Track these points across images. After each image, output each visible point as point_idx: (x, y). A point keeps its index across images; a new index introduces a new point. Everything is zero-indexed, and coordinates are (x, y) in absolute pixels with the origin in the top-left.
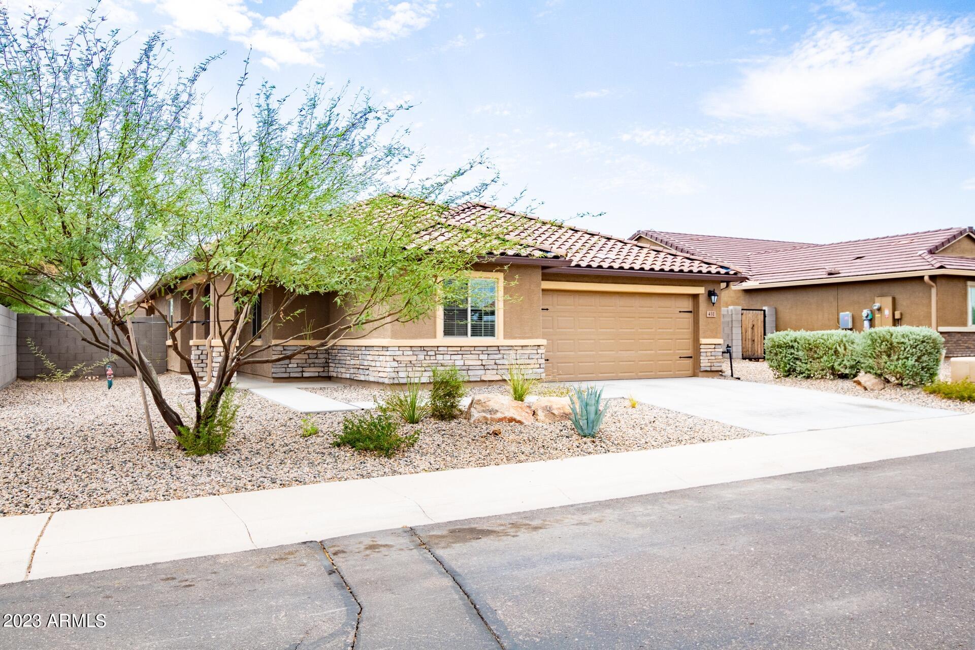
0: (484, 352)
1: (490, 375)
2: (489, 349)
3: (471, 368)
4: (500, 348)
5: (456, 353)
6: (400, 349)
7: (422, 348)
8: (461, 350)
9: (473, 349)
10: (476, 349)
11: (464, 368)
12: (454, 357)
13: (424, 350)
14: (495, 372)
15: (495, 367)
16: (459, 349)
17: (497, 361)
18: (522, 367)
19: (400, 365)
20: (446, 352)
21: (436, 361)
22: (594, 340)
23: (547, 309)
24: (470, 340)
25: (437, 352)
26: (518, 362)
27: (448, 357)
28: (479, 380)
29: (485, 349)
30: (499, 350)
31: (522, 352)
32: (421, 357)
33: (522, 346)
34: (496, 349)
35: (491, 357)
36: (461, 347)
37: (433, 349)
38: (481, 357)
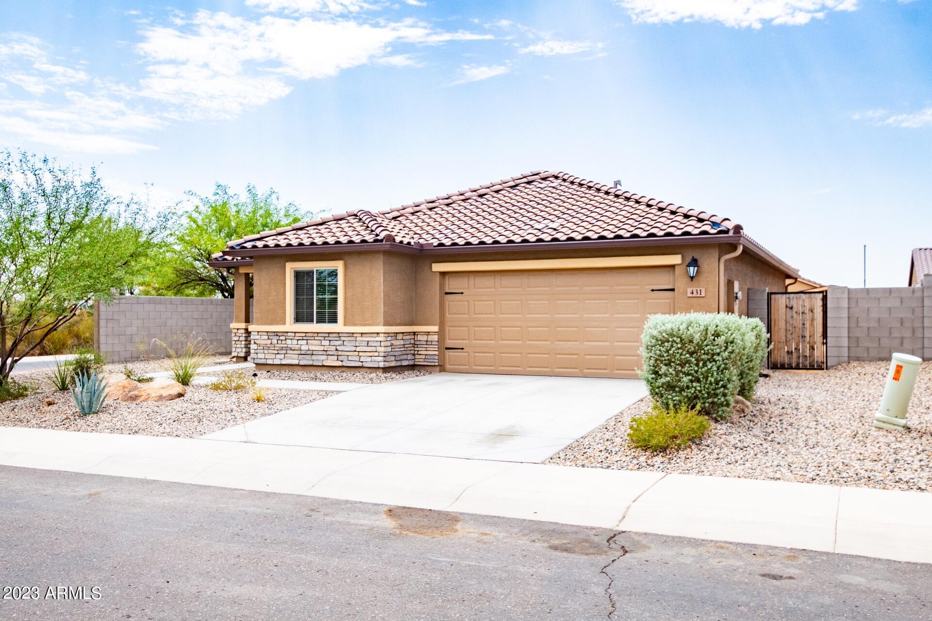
0: (326, 339)
1: (332, 361)
2: (330, 335)
3: (314, 353)
4: (340, 335)
5: (301, 338)
6: (259, 334)
7: (276, 334)
8: (307, 336)
9: (316, 335)
10: (319, 335)
11: (308, 352)
12: (300, 342)
13: (277, 335)
14: (336, 358)
15: (335, 353)
16: (304, 335)
17: (338, 347)
18: (361, 354)
19: (259, 348)
20: (293, 338)
21: (286, 346)
22: (521, 327)
23: (462, 293)
24: (314, 327)
25: (287, 337)
26: (358, 349)
27: (295, 342)
28: (321, 364)
29: (327, 335)
30: (340, 337)
31: (361, 339)
32: (275, 341)
33: (362, 334)
34: (337, 335)
35: (332, 343)
36: (306, 333)
37: (284, 334)
38: (324, 343)
